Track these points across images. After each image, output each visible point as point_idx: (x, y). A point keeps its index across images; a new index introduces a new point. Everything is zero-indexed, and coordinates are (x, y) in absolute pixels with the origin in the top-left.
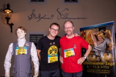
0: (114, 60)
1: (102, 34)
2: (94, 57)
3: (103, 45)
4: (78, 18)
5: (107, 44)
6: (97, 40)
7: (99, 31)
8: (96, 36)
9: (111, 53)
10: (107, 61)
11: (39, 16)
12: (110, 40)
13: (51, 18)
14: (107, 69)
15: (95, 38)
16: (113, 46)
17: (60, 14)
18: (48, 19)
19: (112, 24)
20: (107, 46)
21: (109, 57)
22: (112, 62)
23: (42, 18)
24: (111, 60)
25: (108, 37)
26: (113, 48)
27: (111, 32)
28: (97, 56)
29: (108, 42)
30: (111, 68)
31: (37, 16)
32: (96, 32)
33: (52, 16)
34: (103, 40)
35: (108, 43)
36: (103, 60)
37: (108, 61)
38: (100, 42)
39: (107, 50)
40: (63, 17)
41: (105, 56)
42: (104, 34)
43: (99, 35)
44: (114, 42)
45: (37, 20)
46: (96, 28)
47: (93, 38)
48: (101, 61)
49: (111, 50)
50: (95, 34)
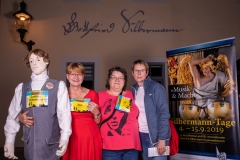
0: (233, 116)
1: (211, 63)
2: (194, 109)
3: (212, 85)
4: (164, 30)
5: (219, 84)
6: (201, 75)
7: (205, 56)
8: (198, 68)
9: (229, 102)
10: (220, 117)
11: (86, 27)
12: (227, 75)
13: (110, 29)
14: (219, 134)
15: (197, 71)
16: (232, 88)
17: (128, 21)
18: (103, 31)
19: (231, 43)
20: (221, 88)
21: (224, 109)
22: (230, 120)
23: (91, 30)
24: (227, 115)
25: (223, 69)
26: (231, 92)
27: (229, 60)
28: (199, 108)
29: (222, 78)
30: (228, 131)
31: (81, 25)
32: (199, 58)
33: (112, 25)
34: (211, 75)
35: (222, 81)
36: (211, 116)
37: (222, 118)
38: (205, 79)
39: (220, 95)
40: (132, 27)
41: (217, 107)
42: (215, 63)
43: (204, 66)
44: (234, 80)
45: (82, 33)
46: (198, 51)
47: (192, 71)
48: (207, 117)
49: (229, 96)
50: (197, 62)
